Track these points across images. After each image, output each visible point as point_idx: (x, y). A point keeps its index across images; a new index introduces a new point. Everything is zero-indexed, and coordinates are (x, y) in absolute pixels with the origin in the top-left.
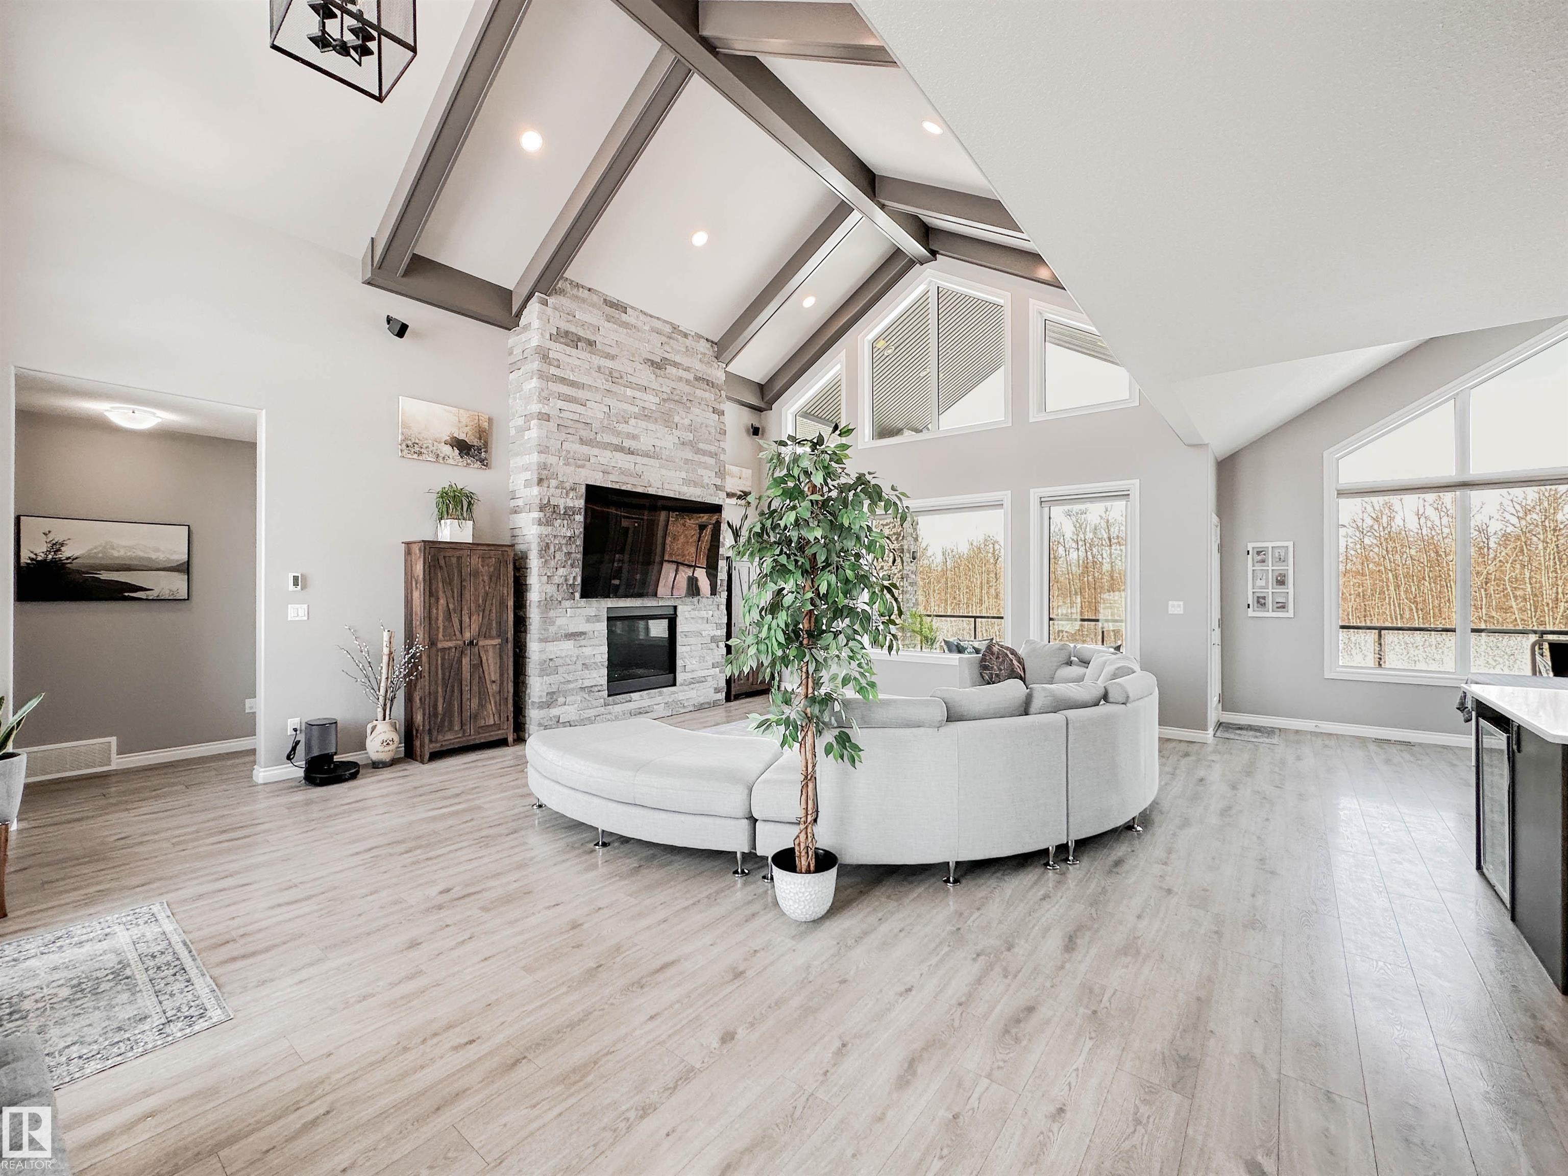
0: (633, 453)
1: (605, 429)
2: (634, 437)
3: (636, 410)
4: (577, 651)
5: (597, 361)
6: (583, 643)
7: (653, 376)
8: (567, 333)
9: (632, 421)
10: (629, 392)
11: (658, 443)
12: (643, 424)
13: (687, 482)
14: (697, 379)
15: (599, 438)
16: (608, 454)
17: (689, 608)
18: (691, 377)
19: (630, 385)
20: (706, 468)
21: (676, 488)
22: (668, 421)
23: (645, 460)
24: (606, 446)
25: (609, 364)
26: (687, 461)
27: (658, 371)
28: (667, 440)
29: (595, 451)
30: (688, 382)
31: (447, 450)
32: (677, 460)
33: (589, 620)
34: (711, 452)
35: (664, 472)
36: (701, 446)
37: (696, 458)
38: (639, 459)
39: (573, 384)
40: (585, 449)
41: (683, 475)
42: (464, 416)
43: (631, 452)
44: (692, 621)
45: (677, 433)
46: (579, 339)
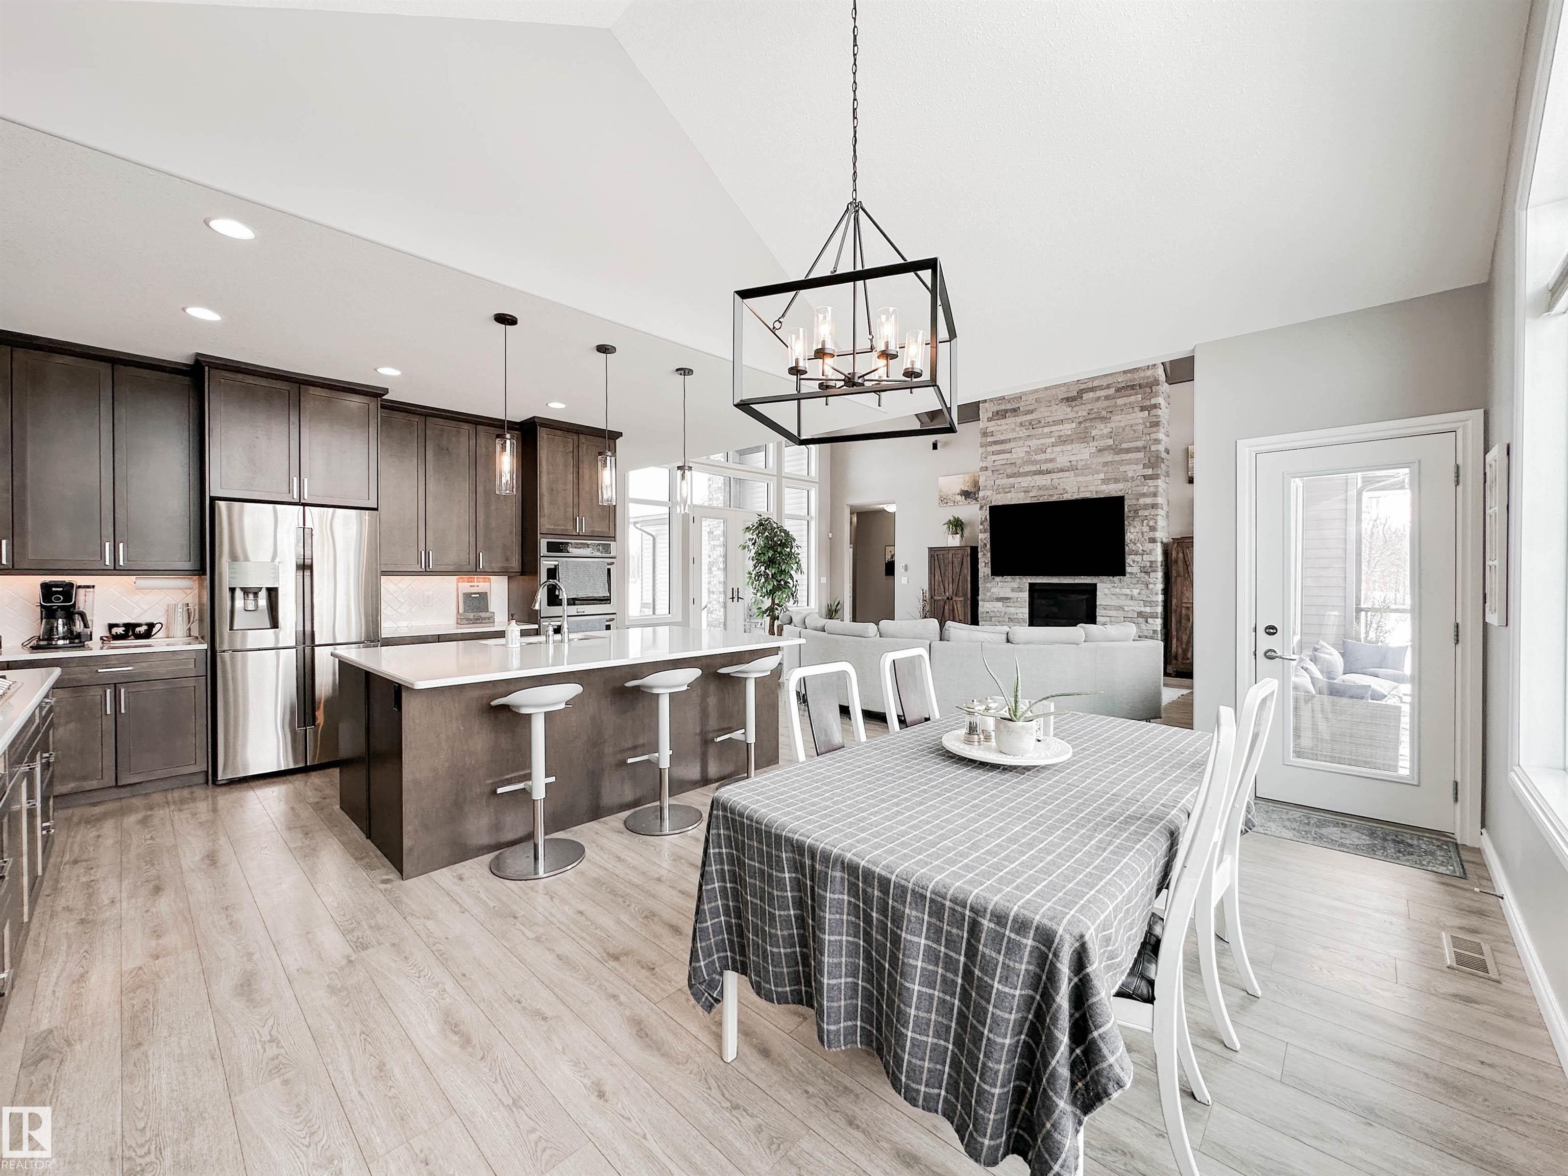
0: (1050, 472)
1: (1026, 463)
2: (1051, 460)
3: (1053, 440)
4: (1004, 610)
5: (1019, 419)
6: (1009, 604)
7: (1069, 409)
8: (997, 412)
9: (1049, 450)
10: (1046, 430)
11: (1073, 458)
12: (1058, 449)
13: (1105, 481)
14: (1118, 390)
15: (1021, 470)
16: (1029, 478)
17: (1109, 586)
18: (1112, 391)
19: (1048, 424)
20: (1129, 464)
21: (1093, 488)
22: (1084, 437)
23: (1061, 475)
24: (1026, 474)
25: (1029, 417)
26: (1106, 464)
27: (1073, 404)
28: (1082, 453)
29: (1020, 479)
30: (1107, 398)
31: (959, 498)
32: (1093, 466)
33: (1013, 590)
34: (1137, 448)
35: (1080, 479)
36: (1124, 446)
37: (1117, 458)
38: (1054, 476)
39: (1002, 442)
40: (1012, 480)
41: (1102, 476)
42: (967, 477)
43: (1048, 472)
44: (1113, 597)
45: (1095, 444)
46: (1006, 411)
